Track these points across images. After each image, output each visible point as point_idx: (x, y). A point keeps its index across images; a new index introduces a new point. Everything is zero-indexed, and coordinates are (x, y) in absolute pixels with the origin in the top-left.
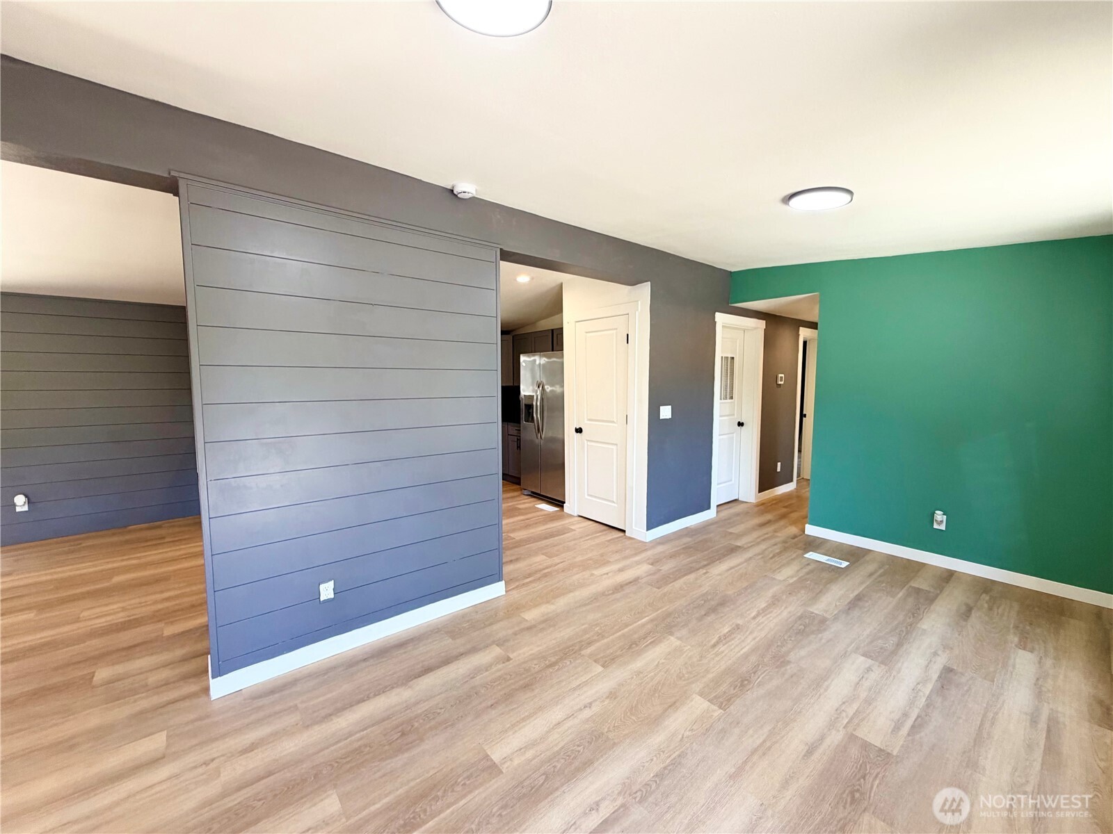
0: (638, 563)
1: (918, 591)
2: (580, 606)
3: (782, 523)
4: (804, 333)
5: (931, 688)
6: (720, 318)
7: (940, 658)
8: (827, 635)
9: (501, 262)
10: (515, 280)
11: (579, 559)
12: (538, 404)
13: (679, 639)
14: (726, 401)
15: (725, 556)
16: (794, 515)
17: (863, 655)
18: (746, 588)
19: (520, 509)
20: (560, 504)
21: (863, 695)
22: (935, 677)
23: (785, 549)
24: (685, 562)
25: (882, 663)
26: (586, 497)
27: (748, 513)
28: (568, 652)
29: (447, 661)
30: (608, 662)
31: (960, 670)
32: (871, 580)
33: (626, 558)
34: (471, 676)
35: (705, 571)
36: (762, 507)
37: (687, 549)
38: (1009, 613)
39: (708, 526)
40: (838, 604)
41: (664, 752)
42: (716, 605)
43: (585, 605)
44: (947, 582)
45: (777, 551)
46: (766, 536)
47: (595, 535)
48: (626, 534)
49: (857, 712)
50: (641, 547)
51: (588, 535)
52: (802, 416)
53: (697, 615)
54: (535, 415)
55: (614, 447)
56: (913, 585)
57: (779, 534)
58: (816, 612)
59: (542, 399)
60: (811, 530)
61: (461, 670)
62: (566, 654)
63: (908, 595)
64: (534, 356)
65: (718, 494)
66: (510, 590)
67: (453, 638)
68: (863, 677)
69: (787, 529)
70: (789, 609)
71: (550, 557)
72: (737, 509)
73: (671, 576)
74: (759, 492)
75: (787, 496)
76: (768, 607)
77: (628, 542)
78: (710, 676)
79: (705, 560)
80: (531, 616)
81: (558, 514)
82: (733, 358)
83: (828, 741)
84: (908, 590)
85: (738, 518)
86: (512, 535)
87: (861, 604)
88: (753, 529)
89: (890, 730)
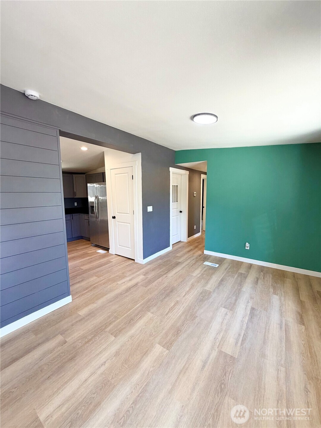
0: (139, 275)
1: (241, 274)
2: (109, 303)
3: (196, 249)
4: (203, 176)
5: (247, 319)
6: (172, 169)
7: (250, 304)
8: (211, 300)
9: (60, 137)
10: (80, 149)
11: (113, 276)
12: (96, 205)
13: (152, 313)
14: (175, 203)
15: (174, 267)
16: (200, 246)
17: (224, 307)
18: (181, 282)
19: (89, 253)
20: (107, 249)
21: (224, 328)
22: (249, 313)
23: (197, 261)
24: (158, 272)
25: (231, 310)
26: (118, 246)
27: (184, 246)
28: (98, 331)
29: (28, 351)
30: (117, 333)
31: (256, 308)
32: (226, 272)
33: (133, 273)
34: (41, 359)
35: (166, 276)
36: (189, 244)
37: (160, 266)
38: (269, 279)
39: (169, 253)
40: (215, 284)
41: (139, 385)
42: (169, 292)
43: (111, 301)
44: (250, 269)
45: (194, 262)
46: (191, 256)
47: (122, 263)
48: (135, 261)
49: (223, 338)
50: (141, 267)
51: (118, 264)
52: (203, 207)
53: (161, 299)
54: (95, 211)
55: (129, 224)
56: (240, 272)
57: (195, 255)
58: (207, 289)
59: (98, 203)
60: (206, 252)
61: (35, 356)
62: (97, 333)
63: (238, 276)
64: (93, 184)
65: (173, 240)
66: (74, 299)
67: (36, 334)
68: (224, 318)
69: (198, 252)
70: (197, 290)
71: (99, 277)
72: (180, 245)
73: (152, 280)
74: (188, 238)
75: (198, 238)
76: (190, 290)
77: (135, 265)
78: (164, 331)
79: (166, 270)
80: (83, 312)
81: (107, 254)
82: (177, 186)
83: (211, 357)
84: (238, 274)
85: (180, 249)
86: (82, 268)
87: (223, 283)
88: (186, 253)
89: (234, 345)
